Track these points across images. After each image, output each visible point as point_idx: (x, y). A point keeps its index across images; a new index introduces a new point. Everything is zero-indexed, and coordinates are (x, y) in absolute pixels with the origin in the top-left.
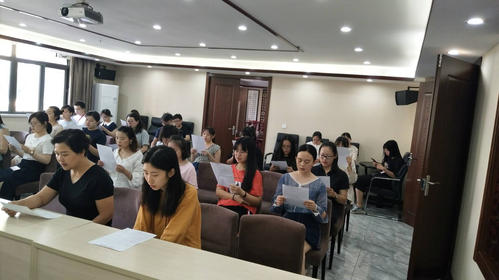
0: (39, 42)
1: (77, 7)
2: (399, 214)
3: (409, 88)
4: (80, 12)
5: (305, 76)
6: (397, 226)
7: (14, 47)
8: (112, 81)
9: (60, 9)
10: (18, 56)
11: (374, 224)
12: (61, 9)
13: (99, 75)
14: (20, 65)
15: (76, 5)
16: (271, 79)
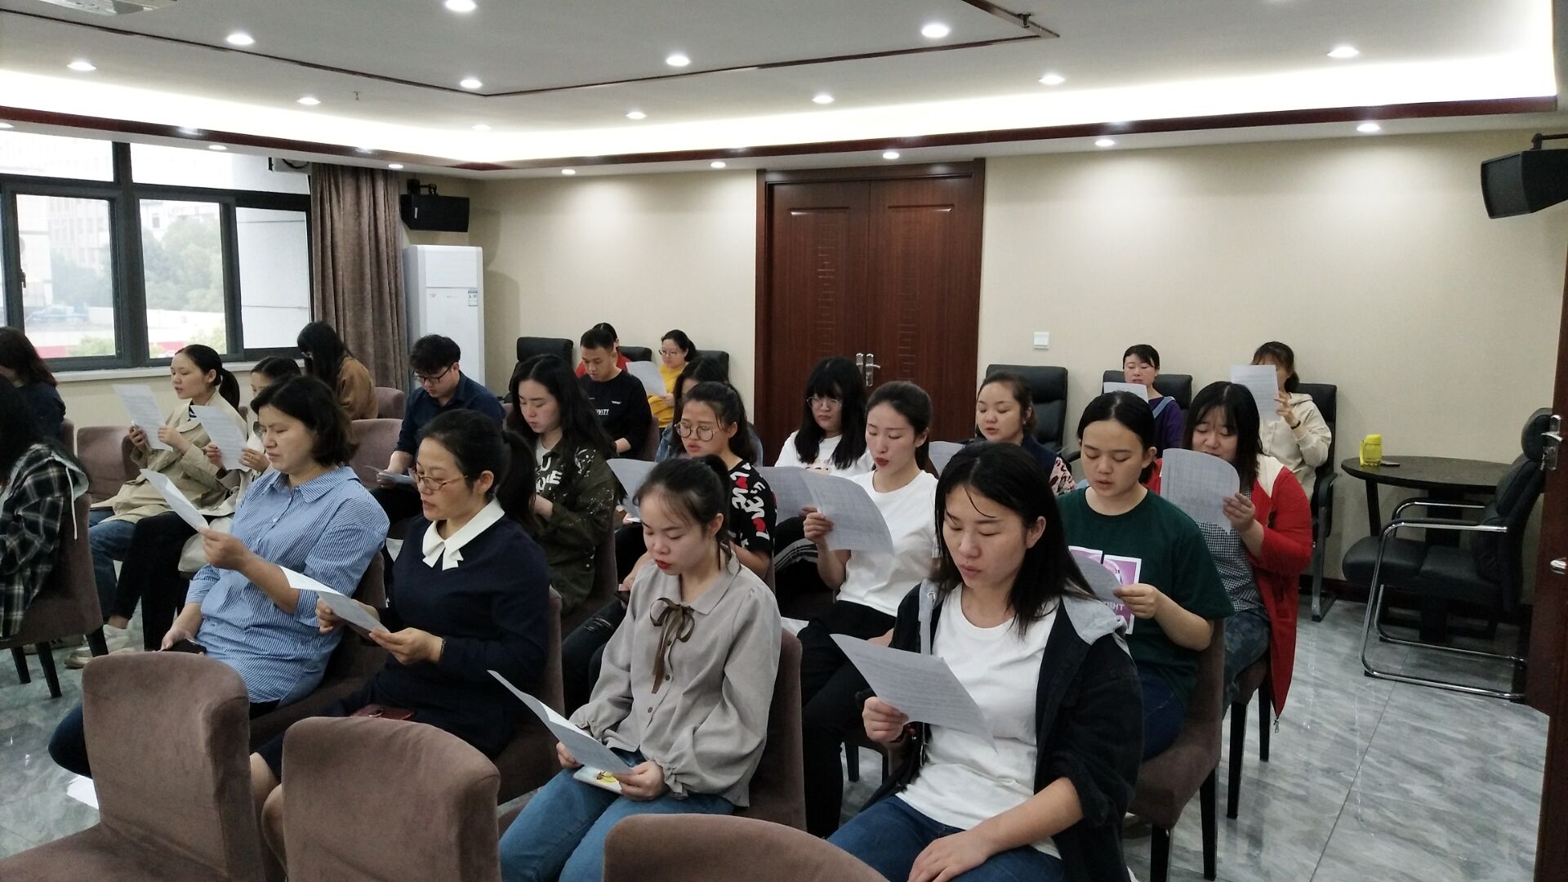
0: (189, 126)
2: (1516, 671)
3: (1538, 139)
5: (1104, 142)
6: (1507, 729)
7: (121, 149)
8: (459, 234)
10: (140, 175)
11: (1401, 719)
13: (416, 217)
14: (147, 206)
16: (980, 164)
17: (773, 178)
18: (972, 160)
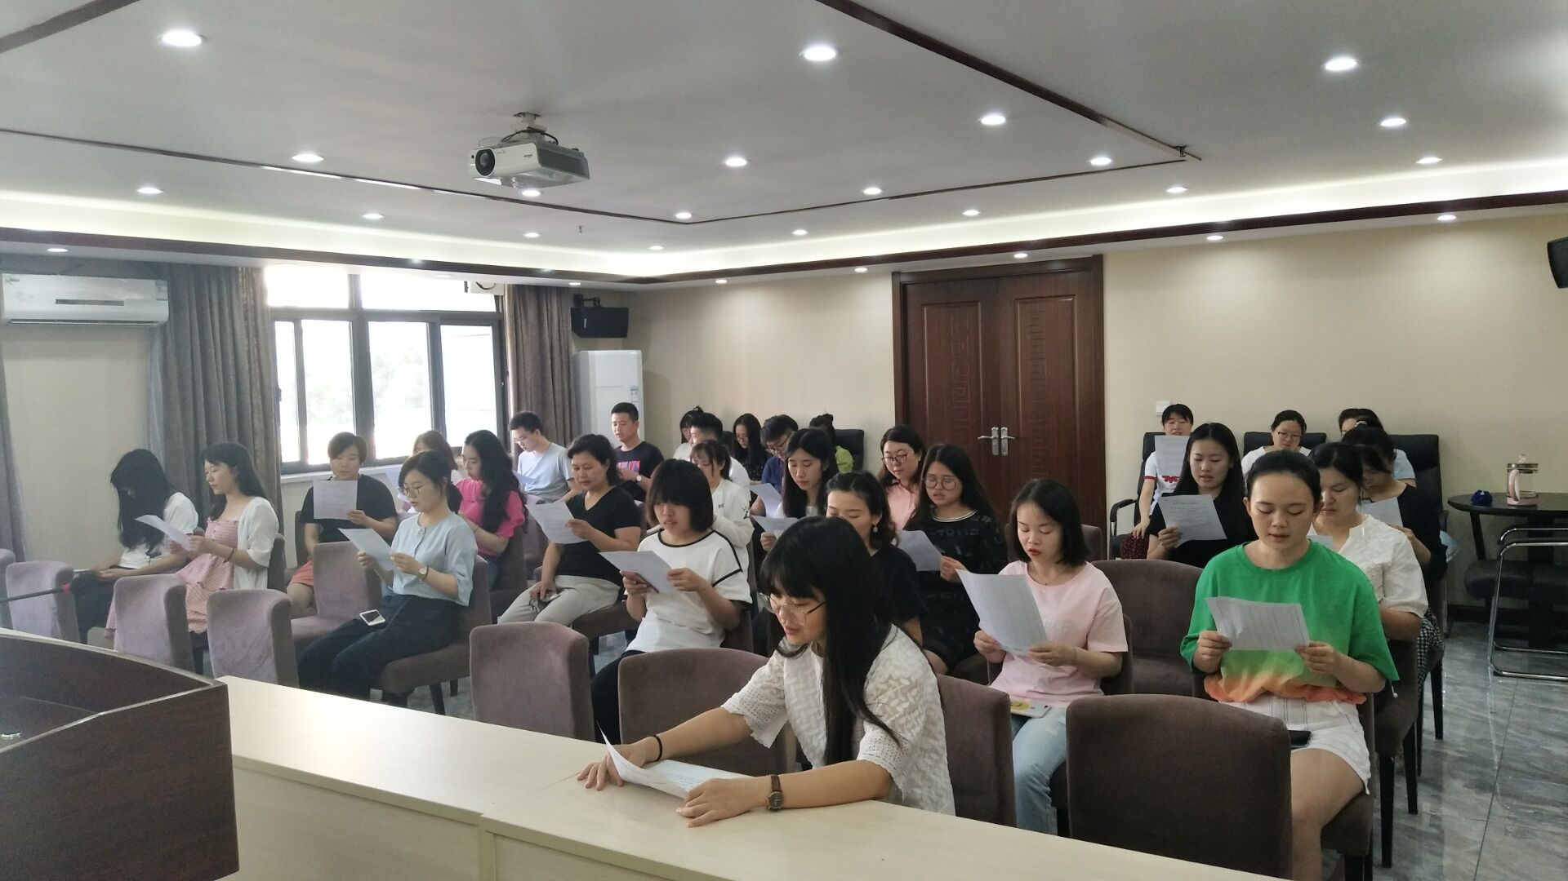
0: (417, 257)
1: (516, 142)
4: (525, 156)
5: (1214, 238)
7: (354, 280)
8: (620, 340)
9: (473, 157)
10: (368, 304)
11: (1531, 704)
12: (475, 156)
13: (585, 326)
14: (374, 327)
15: (514, 138)
16: (1097, 261)
17: (904, 279)
18: (1091, 256)
